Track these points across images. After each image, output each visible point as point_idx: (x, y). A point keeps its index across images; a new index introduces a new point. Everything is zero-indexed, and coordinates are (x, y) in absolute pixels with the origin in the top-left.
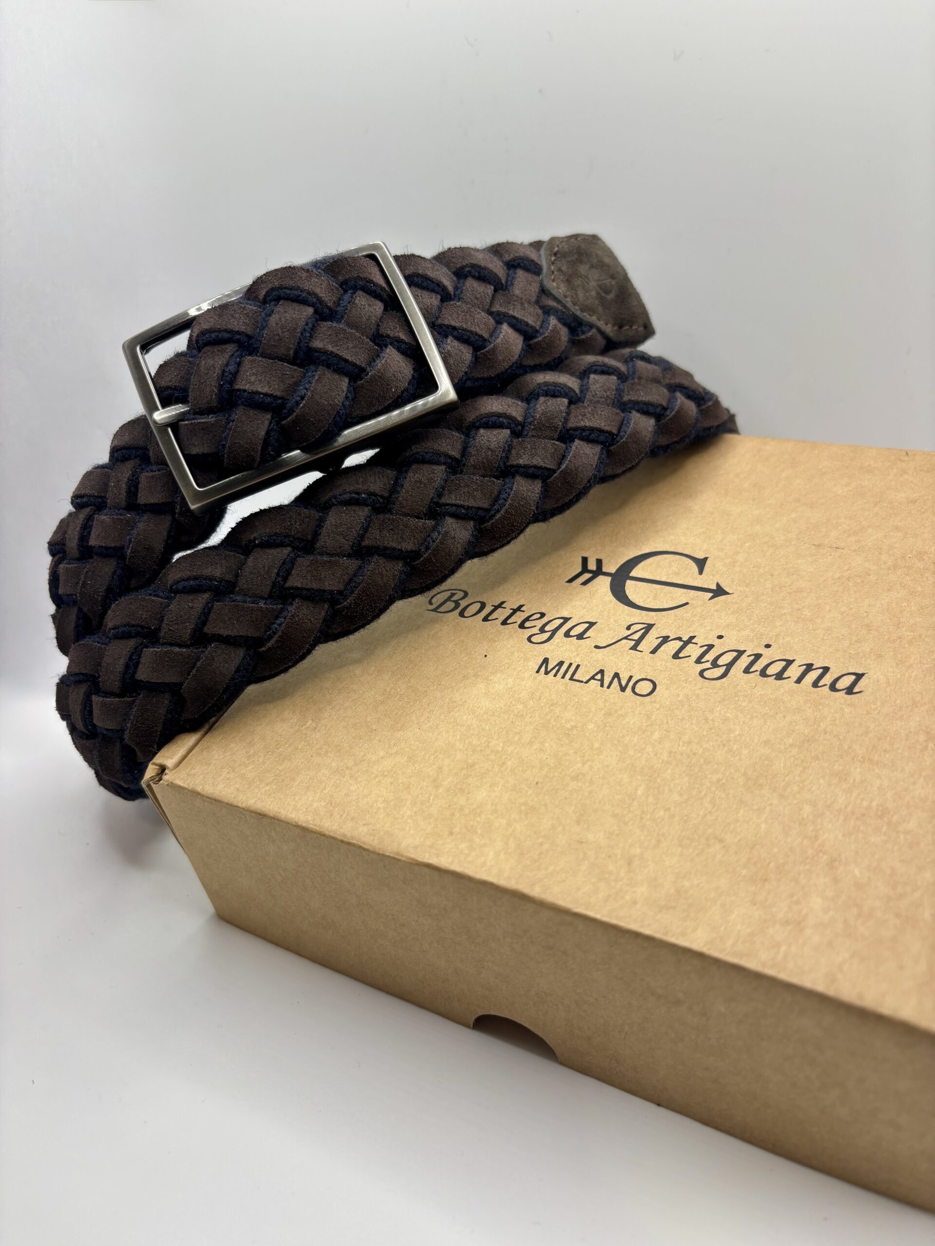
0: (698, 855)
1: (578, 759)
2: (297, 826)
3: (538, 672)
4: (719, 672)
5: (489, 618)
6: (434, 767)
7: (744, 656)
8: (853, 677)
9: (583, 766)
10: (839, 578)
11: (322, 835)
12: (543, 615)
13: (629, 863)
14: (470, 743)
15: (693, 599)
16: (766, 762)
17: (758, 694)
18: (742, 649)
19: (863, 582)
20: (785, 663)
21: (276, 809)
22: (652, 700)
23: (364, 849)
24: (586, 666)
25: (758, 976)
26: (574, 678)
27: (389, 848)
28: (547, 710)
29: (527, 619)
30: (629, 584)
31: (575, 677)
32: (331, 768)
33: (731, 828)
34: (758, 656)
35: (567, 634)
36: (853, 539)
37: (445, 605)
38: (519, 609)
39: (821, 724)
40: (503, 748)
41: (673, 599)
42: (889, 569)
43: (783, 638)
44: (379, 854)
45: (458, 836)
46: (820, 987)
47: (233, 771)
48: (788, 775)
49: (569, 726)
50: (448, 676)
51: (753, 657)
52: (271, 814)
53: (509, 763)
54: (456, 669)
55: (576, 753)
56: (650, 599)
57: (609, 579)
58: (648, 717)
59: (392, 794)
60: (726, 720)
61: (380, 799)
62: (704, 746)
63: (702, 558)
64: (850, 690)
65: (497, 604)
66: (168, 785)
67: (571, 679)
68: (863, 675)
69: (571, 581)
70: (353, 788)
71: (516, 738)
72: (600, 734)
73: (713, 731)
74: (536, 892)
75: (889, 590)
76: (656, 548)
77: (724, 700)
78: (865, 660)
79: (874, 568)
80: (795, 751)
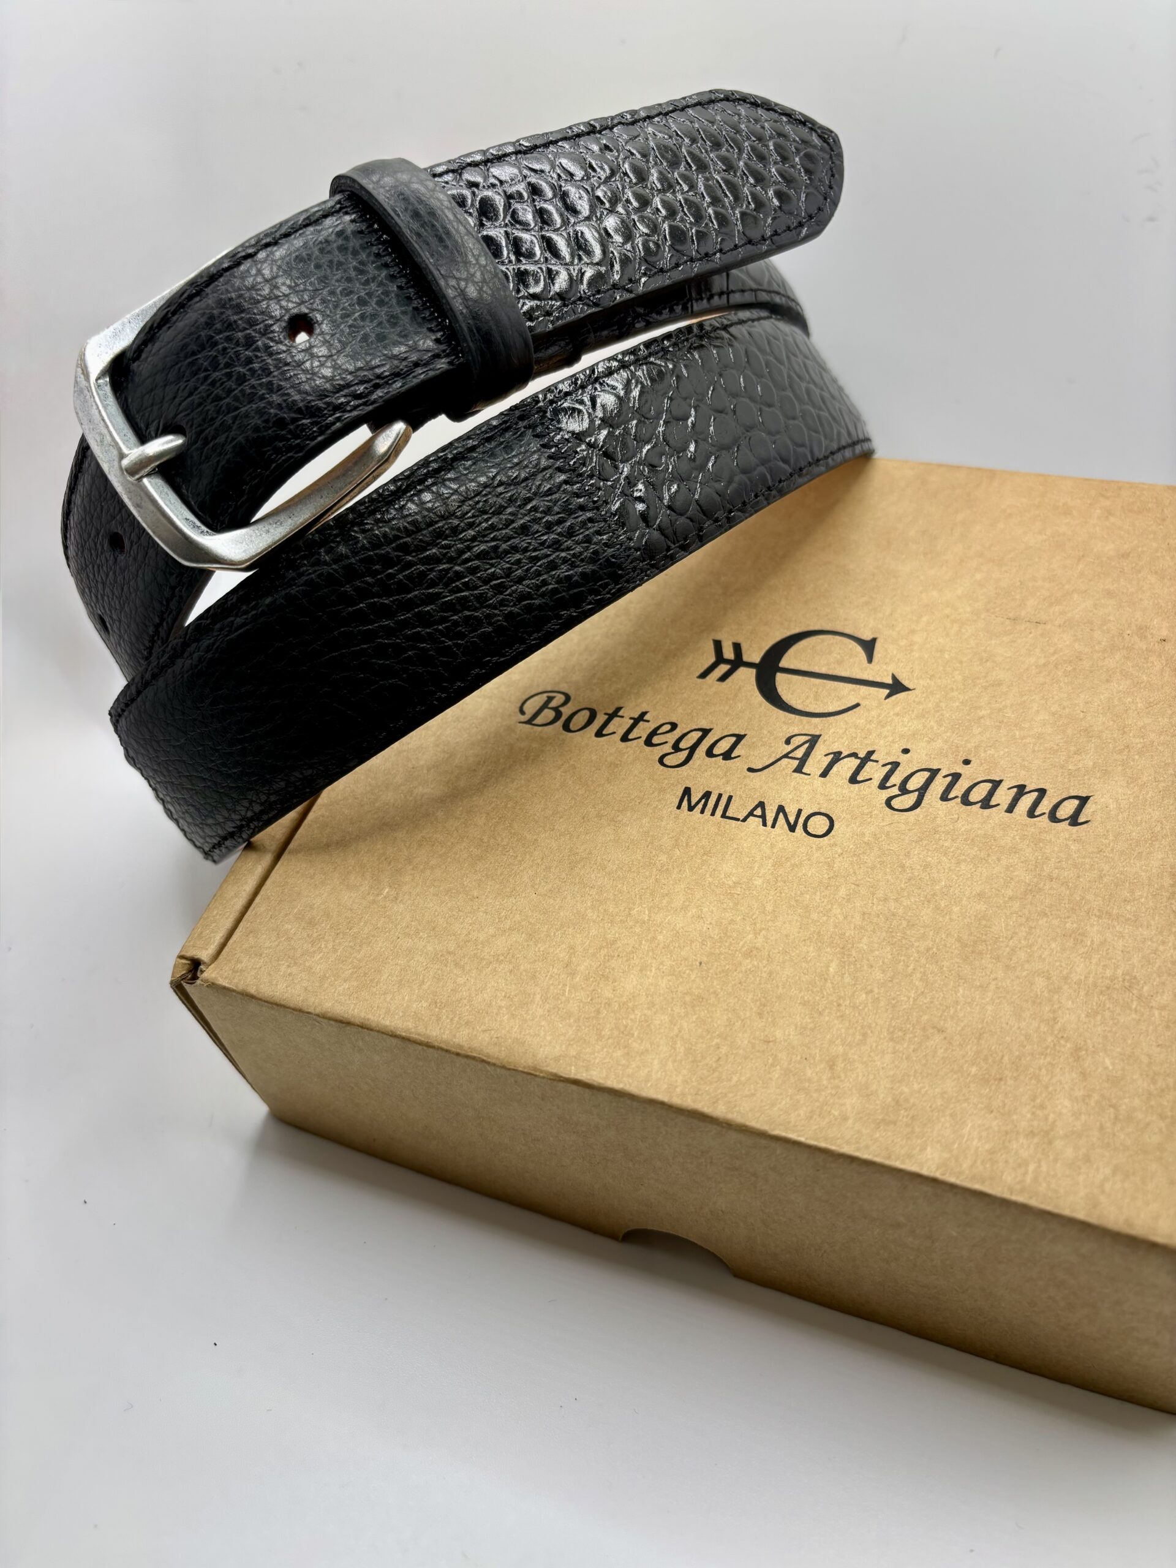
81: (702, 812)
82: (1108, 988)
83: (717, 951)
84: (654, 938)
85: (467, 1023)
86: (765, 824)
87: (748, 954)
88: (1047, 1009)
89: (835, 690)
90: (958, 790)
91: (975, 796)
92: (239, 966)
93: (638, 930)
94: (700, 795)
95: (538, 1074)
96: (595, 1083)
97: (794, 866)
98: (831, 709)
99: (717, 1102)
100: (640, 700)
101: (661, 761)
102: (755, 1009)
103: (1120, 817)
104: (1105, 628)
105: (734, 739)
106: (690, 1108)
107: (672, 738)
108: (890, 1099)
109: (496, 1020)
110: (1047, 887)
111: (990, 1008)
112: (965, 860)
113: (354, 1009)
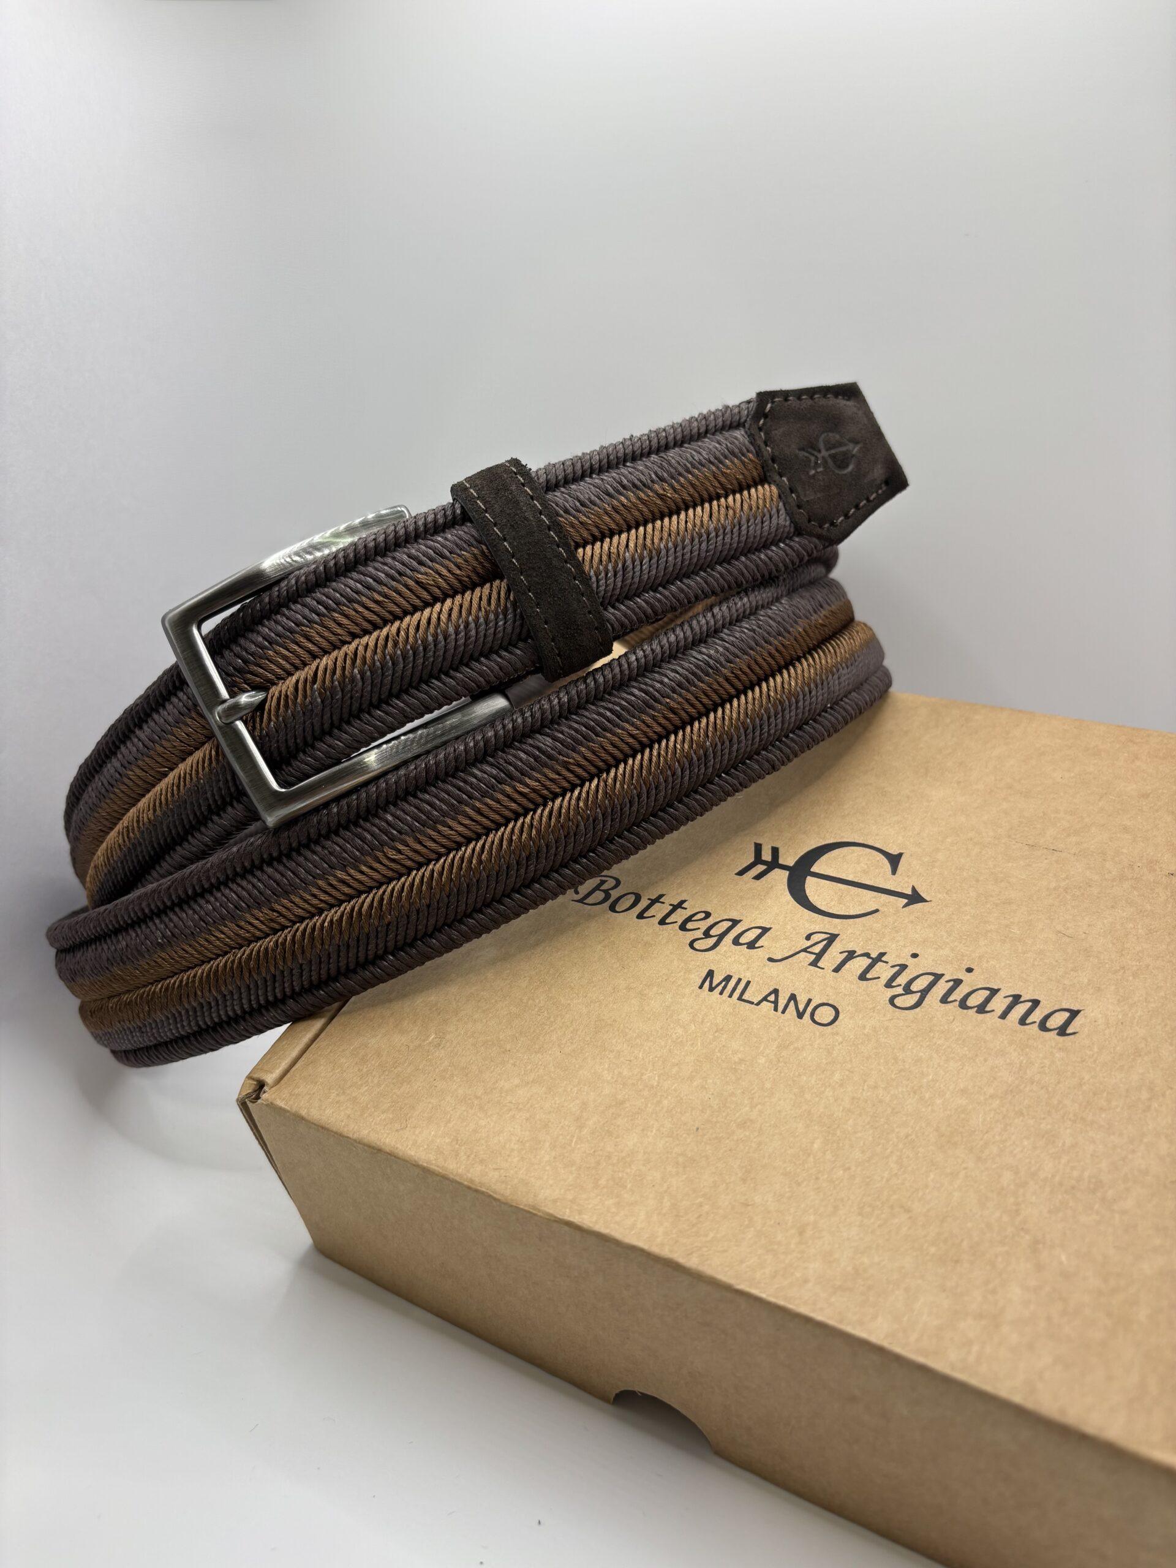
0: (879, 1226)
1: (746, 1102)
2: (416, 1165)
3: (701, 987)
4: (912, 999)
5: (645, 915)
6: (578, 1102)
7: (942, 981)
8: (1067, 1015)
9: (752, 1111)
10: (1055, 889)
11: (445, 1178)
12: (708, 915)
13: (801, 1232)
14: (620, 1073)
15: (883, 905)
16: (963, 1116)
17: (957, 1030)
18: (939, 973)
19: (1083, 894)
20: (988, 993)
21: (393, 1143)
22: (834, 1031)
23: (495, 1199)
24: (758, 982)
25: (946, 1381)
26: (743, 998)
27: (524, 1200)
28: (711, 1037)
29: (689, 919)
30: (810, 882)
31: (745, 997)
32: (457, 1096)
33: (920, 1194)
34: (958, 982)
35: (736, 942)
36: (1073, 839)
37: (594, 895)
38: (680, 905)
39: (1028, 1071)
40: (658, 1082)
41: (861, 904)
42: (1114, 880)
43: (988, 962)
44: (511, 1206)
45: (605, 1190)
46: (1017, 1399)
47: (344, 1093)
48: (987, 1132)
49: (737, 1060)
50: (595, 986)
51: (951, 983)
52: (387, 1149)
53: (665, 1102)
54: (605, 978)
55: (743, 1093)
56: (833, 903)
57: (788, 872)
58: (829, 1053)
59: (527, 1133)
60: (918, 1061)
61: (513, 1138)
62: (892, 1092)
63: (896, 853)
64: (1062, 1031)
65: (653, 898)
66: (267, 1105)
67: (740, 999)
68: (1078, 1012)
69: (741, 873)
70: (482, 1123)
71: (674, 1071)
72: (773, 1072)
73: (903, 1074)
74: (692, 1262)
75: (1113, 907)
76: (842, 837)
77: (917, 1036)
78: (1082, 994)
79: (1096, 878)
80: (996, 1103)
81: (721, 993)
82: (1073, 1188)
83: (714, 1120)
84: (659, 1102)
85: (482, 1161)
86: (776, 1009)
87: (742, 1125)
88: (1012, 1200)
89: (858, 895)
90: (958, 995)
91: (971, 1002)
92: (296, 1091)
93: (646, 1093)
94: (721, 978)
95: (534, 1212)
96: (585, 1226)
97: (796, 1049)
98: (852, 913)
99: (691, 1254)
100: (680, 890)
101: (691, 945)
102: (740, 1175)
103: (1107, 1031)
104: (1117, 859)
105: (760, 931)
106: (666, 1257)
107: (704, 925)
108: (849, 1269)
109: (507, 1161)
110: (1028, 1089)
111: (956, 1194)
112: (953, 1058)
113: (387, 1138)
